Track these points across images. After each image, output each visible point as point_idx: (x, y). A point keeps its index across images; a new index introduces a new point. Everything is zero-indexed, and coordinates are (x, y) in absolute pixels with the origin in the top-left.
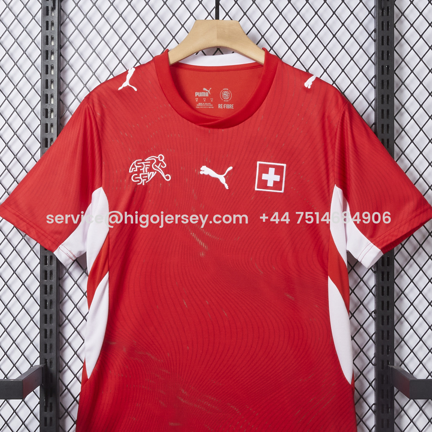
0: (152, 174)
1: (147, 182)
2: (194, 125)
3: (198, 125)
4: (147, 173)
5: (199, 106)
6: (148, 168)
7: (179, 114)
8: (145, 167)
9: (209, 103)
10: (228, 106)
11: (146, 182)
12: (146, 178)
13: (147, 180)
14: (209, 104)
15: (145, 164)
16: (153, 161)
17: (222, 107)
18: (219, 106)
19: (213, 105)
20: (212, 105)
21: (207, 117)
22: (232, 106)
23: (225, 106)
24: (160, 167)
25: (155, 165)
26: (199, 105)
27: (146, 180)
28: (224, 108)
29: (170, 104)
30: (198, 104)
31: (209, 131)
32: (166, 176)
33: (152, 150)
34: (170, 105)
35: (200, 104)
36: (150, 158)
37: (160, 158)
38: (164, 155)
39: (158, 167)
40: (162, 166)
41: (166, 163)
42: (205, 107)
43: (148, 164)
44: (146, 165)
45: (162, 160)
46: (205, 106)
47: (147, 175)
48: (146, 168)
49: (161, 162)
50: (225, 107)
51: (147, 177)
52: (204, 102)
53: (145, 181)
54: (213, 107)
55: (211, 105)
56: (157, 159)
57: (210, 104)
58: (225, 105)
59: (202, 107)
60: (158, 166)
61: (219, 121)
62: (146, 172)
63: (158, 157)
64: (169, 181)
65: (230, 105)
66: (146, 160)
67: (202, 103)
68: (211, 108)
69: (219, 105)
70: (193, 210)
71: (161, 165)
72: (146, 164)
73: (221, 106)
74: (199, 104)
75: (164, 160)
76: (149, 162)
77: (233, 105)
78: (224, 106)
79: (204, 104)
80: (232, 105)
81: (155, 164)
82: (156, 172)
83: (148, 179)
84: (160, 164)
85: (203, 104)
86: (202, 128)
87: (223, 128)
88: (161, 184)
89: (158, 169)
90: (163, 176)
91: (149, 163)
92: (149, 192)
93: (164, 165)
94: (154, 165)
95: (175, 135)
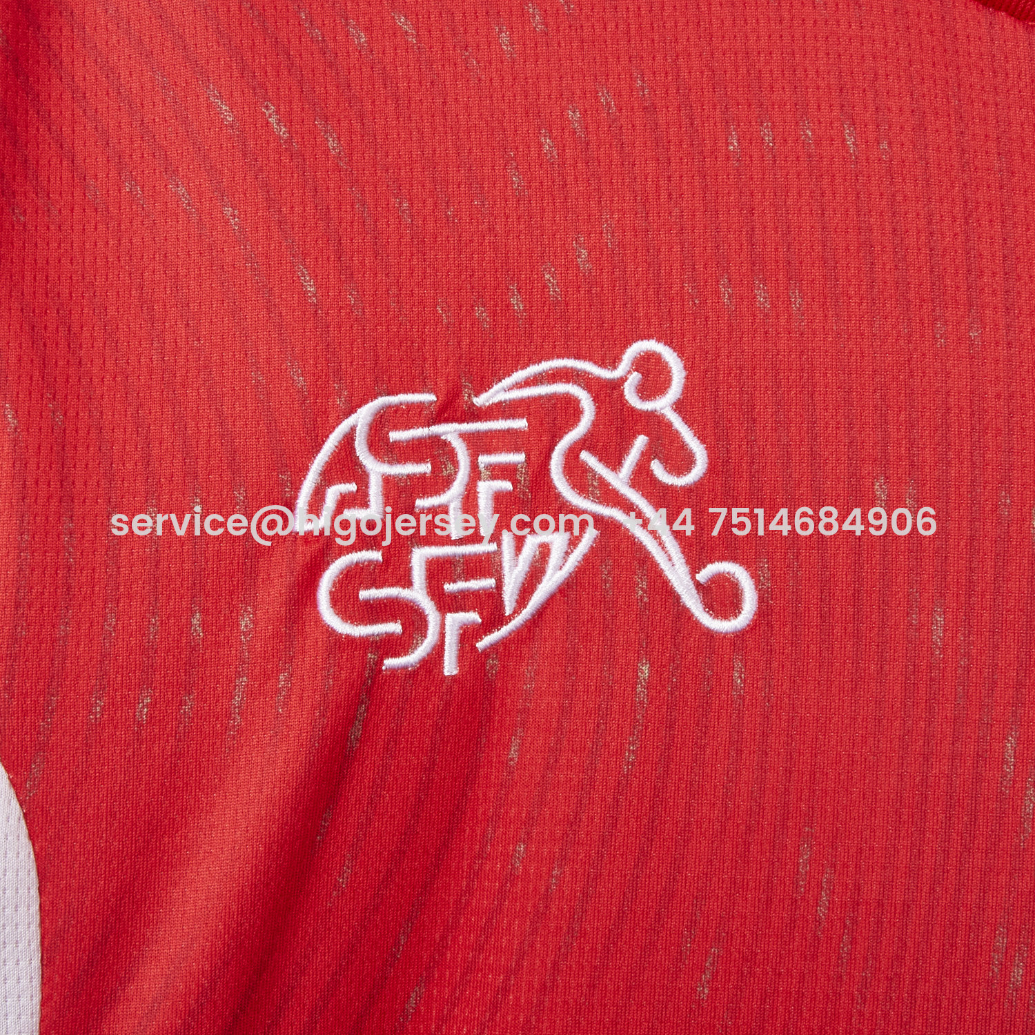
0: (545, 550)
1: (494, 647)
4: (493, 547)
6: (507, 485)
8: (475, 474)
11: (483, 644)
12: (476, 594)
13: (494, 618)
15: (466, 437)
16: (567, 410)
24: (642, 478)
25: (585, 456)
27: (473, 617)
32: (703, 575)
33: (554, 290)
36: (528, 383)
37: (635, 377)
38: (680, 350)
39: (619, 480)
40: (657, 468)
41: (702, 439)
43: (508, 441)
44: (484, 460)
45: (663, 405)
47: (486, 566)
48: (486, 489)
49: (654, 425)
51: (489, 583)
53: (468, 636)
56: (606, 393)
60: (615, 463)
63: (614, 363)
64: (740, 635)
66: (481, 400)
71: (646, 457)
72: (478, 443)
75: (679, 407)
76: (521, 424)
81: (586, 443)
82: (591, 534)
83: (508, 611)
84: (641, 442)
88: (645, 671)
89: (610, 496)
90: (669, 574)
91: (509, 432)
92: (513, 753)
93: (680, 461)
94: (572, 455)
95: (806, 135)
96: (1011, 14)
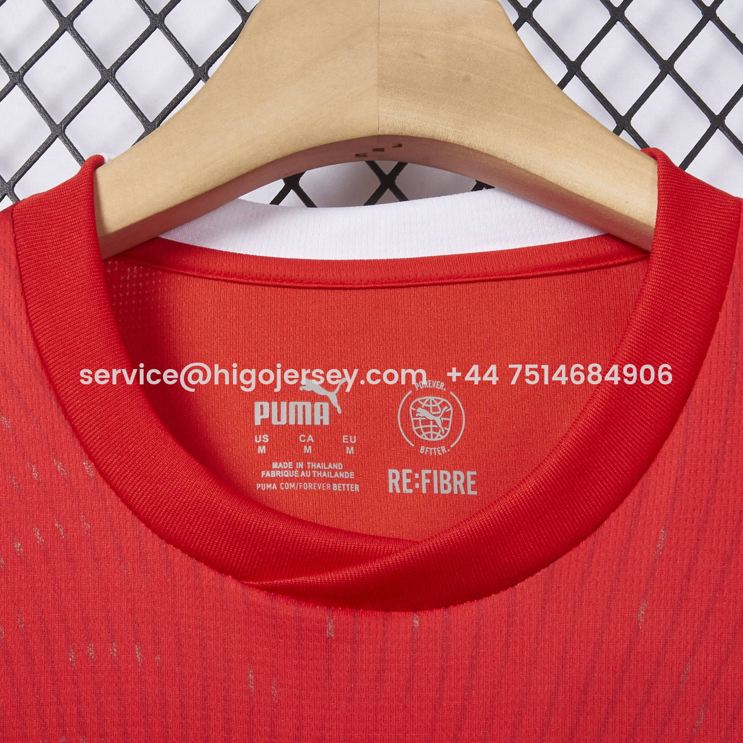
2: (231, 584)
3: (262, 588)
5: (272, 480)
7: (142, 519)
9: (336, 462)
10: (447, 482)
14: (333, 471)
17: (410, 486)
18: (391, 481)
19: (356, 475)
20: (351, 475)
21: (314, 537)
22: (470, 482)
23: (425, 481)
26: (273, 474)
28: (424, 491)
29: (91, 458)
30: (270, 469)
31: (330, 626)
34: (88, 467)
35: (279, 469)
42: (310, 486)
46: (312, 479)
50: (430, 486)
52: (305, 458)
54: (357, 487)
55: (341, 475)
57: (338, 466)
58: (429, 476)
59: (292, 486)
61: (390, 560)
65: (455, 473)
67: (290, 464)
68: (345, 494)
69: (391, 472)
73: (406, 481)
74: (275, 465)
77: (475, 473)
78: (419, 481)
79: (305, 469)
80: (470, 473)
85: (300, 465)
86: (286, 608)
87: (417, 608)
95: (114, 651)
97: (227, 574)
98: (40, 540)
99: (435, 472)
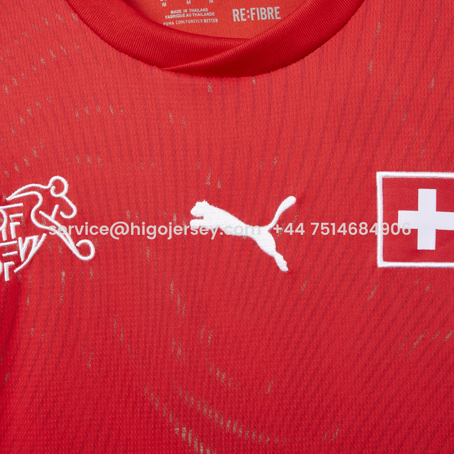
0: (31, 242)
1: (19, 271)
2: (156, 70)
3: (172, 71)
4: (15, 242)
5: (171, 20)
6: (18, 223)
7: (106, 41)
8: (9, 221)
9: (204, 7)
10: (264, 13)
11: (16, 271)
12: (12, 256)
13: (18, 262)
14: (203, 13)
15: (6, 210)
16: (35, 199)
17: (244, 17)
18: (234, 15)
19: (216, 14)
20: (213, 14)
21: (197, 41)
22: (277, 13)
23: (253, 14)
24: (58, 217)
25: (41, 212)
26: (172, 17)
27: (12, 263)
28: (252, 19)
29: (76, 12)
30: (170, 14)
31: (209, 87)
32: (78, 244)
33: (27, 164)
34: (74, 16)
35: (175, 14)
37: (54, 187)
38: (66, 178)
39: (51, 218)
40: (62, 214)
41: (74, 204)
42: (191, 21)
43: (18, 210)
44: (11, 216)
45: (62, 195)
46: (192, 18)
47: (14, 248)
48: (13, 225)
49: (61, 201)
50: (255, 16)
51: (15, 252)
52: (188, 7)
53: (11, 269)
54: (217, 20)
55: (208, 14)
56: (46, 192)
57: (206, 10)
58: (255, 11)
59: (182, 22)
60: (50, 214)
61: (238, 48)
62: (13, 236)
63: (47, 184)
64: (91, 261)
65: (268, 8)
66: (9, 199)
67: (180, 11)
68: (211, 24)
69: (234, 10)
70: (176, 352)
71: (59, 211)
72: (9, 212)
73: (242, 15)
74: (172, 12)
75: (67, 195)
76: (21, 204)
77: (279, 8)
78: (249, 14)
79: (188, 12)
80: (276, 8)
81: (41, 208)
82: (44, 235)
83: (22, 261)
84: (57, 207)
85: (186, 11)
86: (186, 80)
87: (254, 74)
88: (64, 274)
89: (49, 224)
90: (68, 245)
91: (18, 207)
92: (28, 302)
93: (69, 211)
94: (37, 212)
95: (98, 110)
96: (157, 67)
97: (153, 65)
98: (54, 56)
99: (258, 9)
